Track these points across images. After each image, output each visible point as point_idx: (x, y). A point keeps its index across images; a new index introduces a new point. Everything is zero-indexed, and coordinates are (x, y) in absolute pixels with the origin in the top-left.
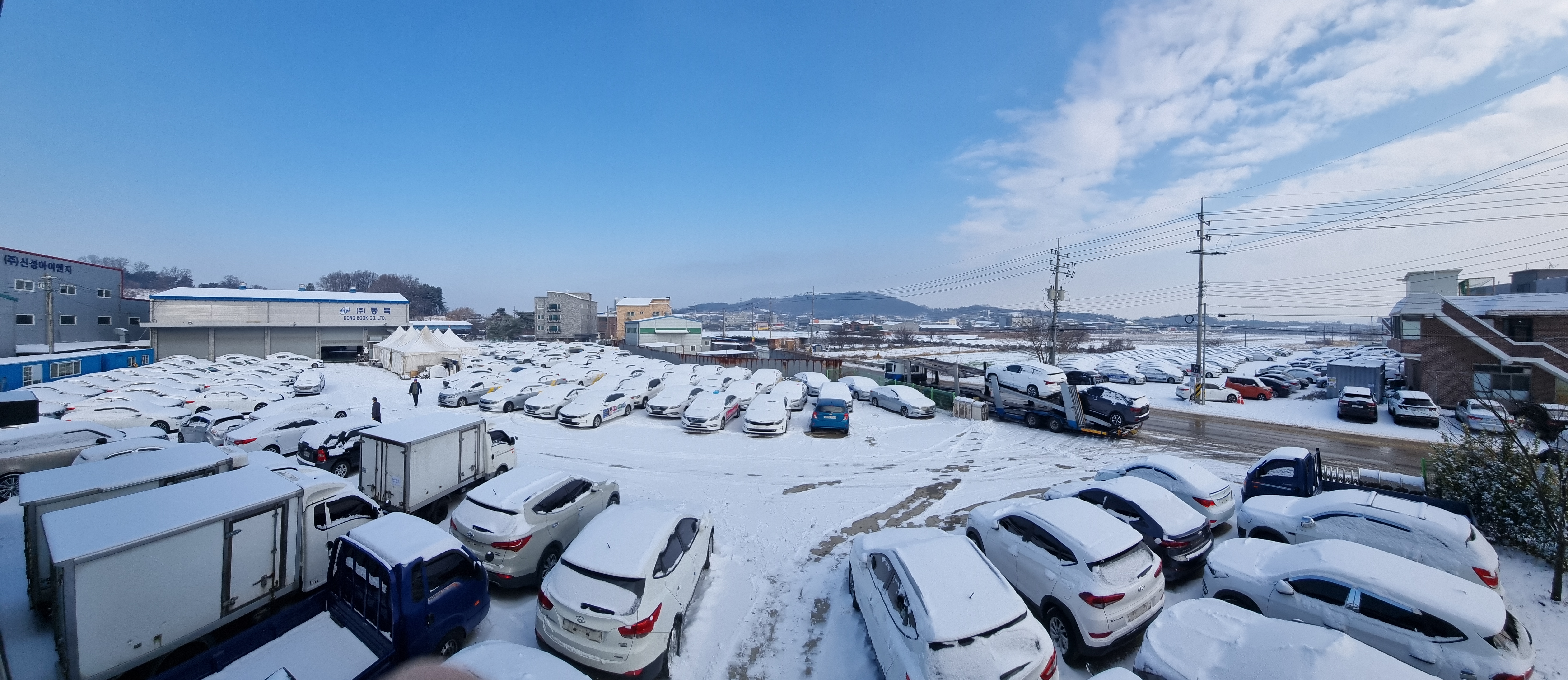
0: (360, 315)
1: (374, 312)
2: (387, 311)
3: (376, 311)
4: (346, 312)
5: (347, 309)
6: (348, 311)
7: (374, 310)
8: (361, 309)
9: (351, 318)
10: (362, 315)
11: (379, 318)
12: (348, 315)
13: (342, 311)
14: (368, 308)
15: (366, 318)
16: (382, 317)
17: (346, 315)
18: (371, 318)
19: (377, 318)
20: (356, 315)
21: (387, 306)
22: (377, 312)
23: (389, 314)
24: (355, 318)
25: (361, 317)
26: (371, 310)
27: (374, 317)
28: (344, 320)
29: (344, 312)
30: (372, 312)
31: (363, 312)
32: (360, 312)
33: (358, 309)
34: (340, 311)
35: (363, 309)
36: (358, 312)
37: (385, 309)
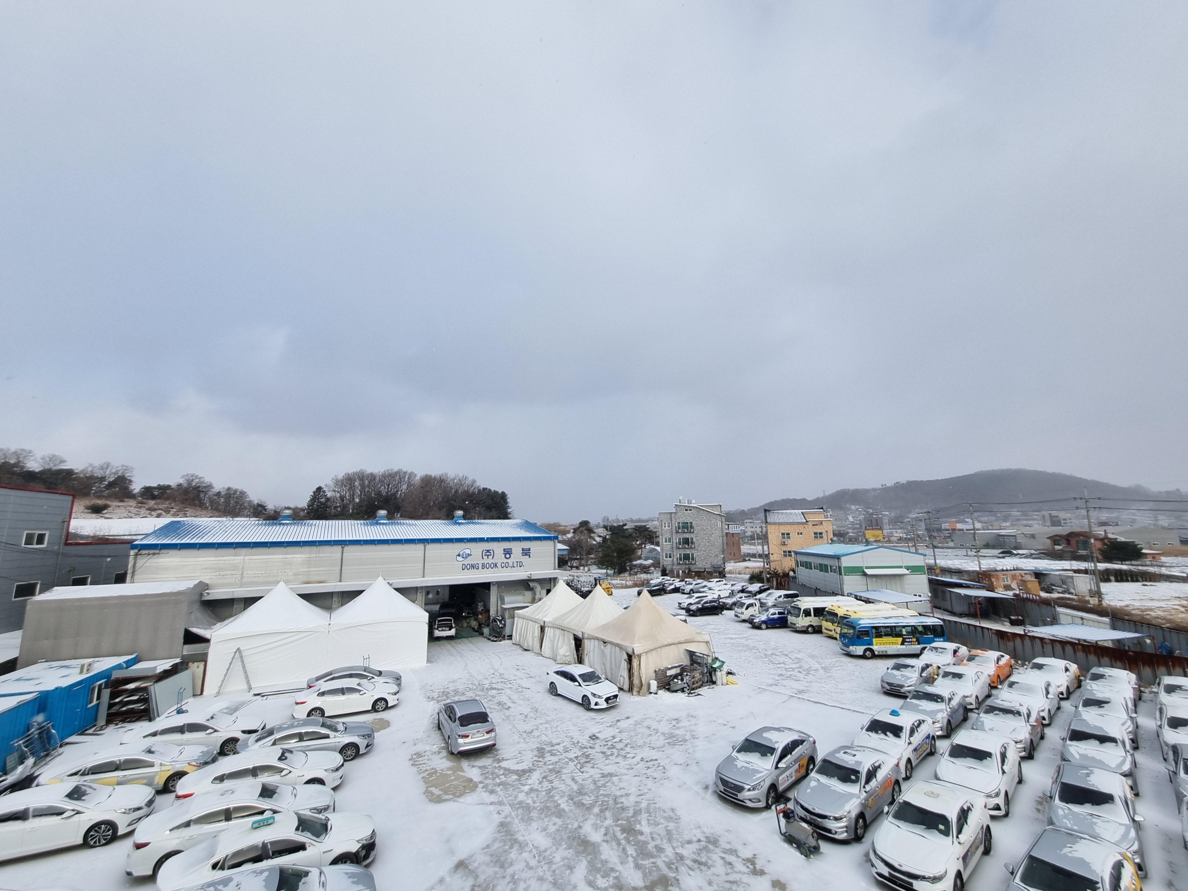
0: (486, 561)
1: (508, 556)
2: (526, 552)
3: (510, 554)
4: (466, 557)
5: (468, 551)
6: (469, 555)
7: (508, 552)
8: (488, 551)
9: (473, 566)
10: (490, 560)
11: (515, 565)
12: (469, 561)
13: (459, 555)
14: (498, 548)
15: (496, 565)
16: (518, 563)
17: (466, 562)
18: (503, 565)
19: (511, 564)
20: (481, 562)
21: (526, 545)
22: (512, 555)
23: (530, 557)
24: (478, 567)
25: (488, 565)
26: (503, 552)
27: (507, 564)
28: (463, 569)
29: (463, 557)
30: (504, 556)
31: (492, 556)
32: (486, 557)
33: (484, 552)
34: (457, 556)
35: (492, 552)
36: (484, 557)
37: (523, 550)
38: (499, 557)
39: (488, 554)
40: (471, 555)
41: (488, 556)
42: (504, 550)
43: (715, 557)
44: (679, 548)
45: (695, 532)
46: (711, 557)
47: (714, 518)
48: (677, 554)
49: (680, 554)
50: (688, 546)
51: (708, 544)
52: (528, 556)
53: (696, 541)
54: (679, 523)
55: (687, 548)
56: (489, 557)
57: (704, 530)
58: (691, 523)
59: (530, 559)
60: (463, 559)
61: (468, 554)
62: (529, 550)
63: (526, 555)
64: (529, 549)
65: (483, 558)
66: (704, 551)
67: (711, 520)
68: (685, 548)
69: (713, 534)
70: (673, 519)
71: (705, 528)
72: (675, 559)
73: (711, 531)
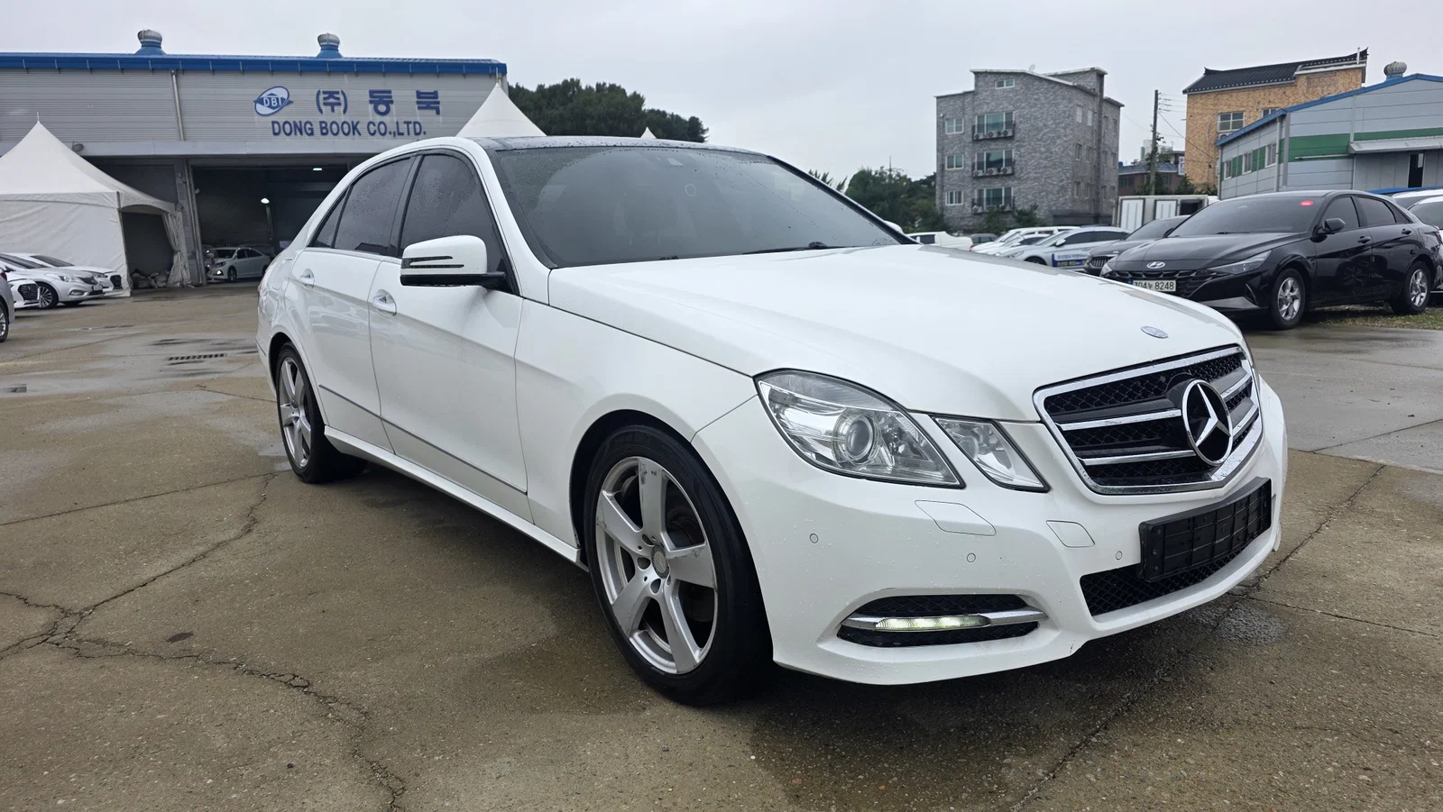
0: (328, 115)
1: (382, 108)
2: (428, 101)
3: (388, 103)
4: (279, 107)
5: (281, 93)
6: (286, 102)
7: (381, 100)
8: (331, 94)
9: (298, 129)
10: (339, 116)
11: (403, 129)
12: (287, 115)
13: (260, 101)
14: (355, 89)
15: (354, 128)
16: (411, 126)
17: (281, 118)
18: (372, 128)
19: (392, 128)
20: (316, 119)
21: (427, 84)
22: (393, 107)
23: (438, 113)
24: (311, 129)
25: (334, 126)
26: (368, 98)
27: (382, 126)
28: (275, 134)
29: (270, 107)
30: (371, 107)
31: (342, 108)
32: (329, 108)
33: (322, 96)
34: (256, 102)
35: (341, 96)
36: (323, 108)
37: (419, 94)
38: (363, 111)
39: (332, 100)
40: (290, 102)
41: (332, 105)
42: (372, 93)
43: (1058, 192)
44: (977, 178)
45: (1018, 136)
46: (1048, 193)
47: (1064, 98)
48: (972, 192)
49: (980, 192)
50: (999, 170)
51: (1045, 162)
52: (434, 112)
53: (1017, 158)
54: (981, 117)
55: (997, 176)
56: (336, 108)
57: (1041, 130)
58: (1009, 114)
59: (440, 118)
60: (271, 111)
61: (282, 99)
62: (437, 98)
63: (428, 108)
64: (435, 95)
65: (321, 111)
66: (1035, 179)
67: (1058, 104)
68: (991, 176)
69: (1059, 137)
70: (969, 110)
71: (1041, 124)
72: (968, 204)
73: (1054, 131)
